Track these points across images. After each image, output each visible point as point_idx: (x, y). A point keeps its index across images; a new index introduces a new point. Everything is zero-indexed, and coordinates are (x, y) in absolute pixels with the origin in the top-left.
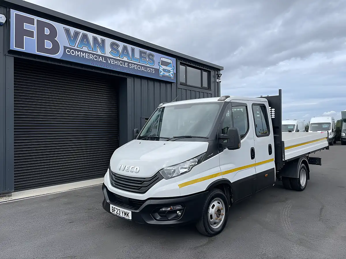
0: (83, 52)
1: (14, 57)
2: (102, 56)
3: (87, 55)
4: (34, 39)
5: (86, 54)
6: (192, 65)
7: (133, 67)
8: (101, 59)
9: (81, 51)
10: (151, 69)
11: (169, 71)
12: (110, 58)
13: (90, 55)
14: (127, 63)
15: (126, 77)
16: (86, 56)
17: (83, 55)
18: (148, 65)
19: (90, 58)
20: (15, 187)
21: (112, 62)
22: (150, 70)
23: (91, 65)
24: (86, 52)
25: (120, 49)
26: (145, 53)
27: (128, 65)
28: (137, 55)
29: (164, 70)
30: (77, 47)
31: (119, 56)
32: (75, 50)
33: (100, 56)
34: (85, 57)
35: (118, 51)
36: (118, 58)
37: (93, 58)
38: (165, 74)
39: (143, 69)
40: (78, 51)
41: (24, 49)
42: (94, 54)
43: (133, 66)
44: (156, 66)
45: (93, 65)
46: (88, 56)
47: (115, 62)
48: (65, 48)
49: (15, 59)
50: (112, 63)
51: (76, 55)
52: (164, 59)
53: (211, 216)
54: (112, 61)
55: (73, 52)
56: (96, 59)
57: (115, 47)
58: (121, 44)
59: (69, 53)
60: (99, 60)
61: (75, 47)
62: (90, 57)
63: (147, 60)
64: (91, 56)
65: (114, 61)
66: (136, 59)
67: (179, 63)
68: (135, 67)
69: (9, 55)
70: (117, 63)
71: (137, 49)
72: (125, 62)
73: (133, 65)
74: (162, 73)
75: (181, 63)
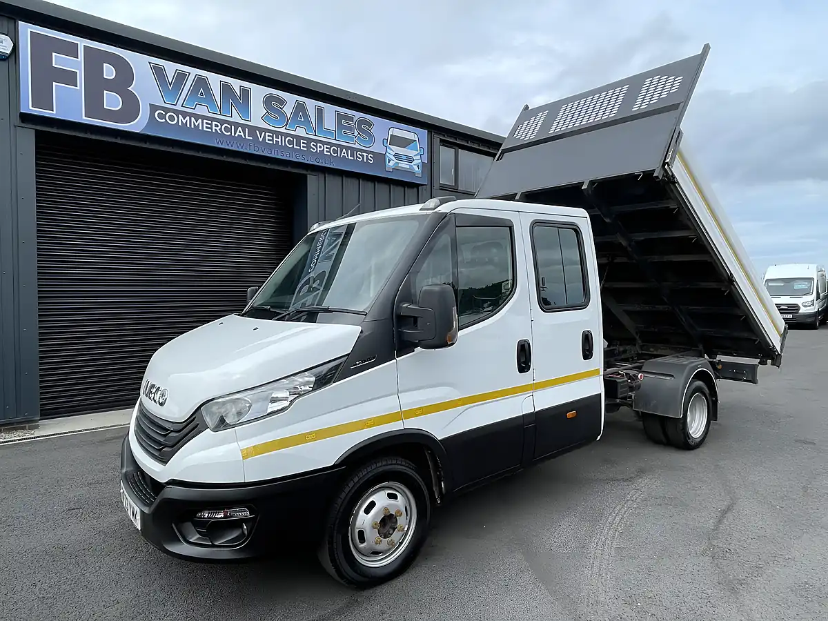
0: (197, 117)
1: (36, 131)
2: (244, 127)
3: (207, 123)
4: (78, 88)
5: (205, 121)
6: (470, 145)
7: (319, 149)
8: (240, 132)
9: (191, 115)
10: (365, 154)
11: (410, 159)
12: (262, 130)
13: (214, 123)
14: (305, 142)
15: (304, 172)
16: (204, 125)
17: (197, 124)
18: (357, 146)
19: (214, 131)
20: (41, 410)
21: (267, 138)
22: (363, 156)
23: (216, 145)
24: (203, 118)
25: (288, 110)
26: (351, 119)
27: (308, 147)
28: (330, 123)
29: (397, 156)
30: (182, 106)
31: (286, 125)
32: (177, 112)
33: (237, 125)
34: (200, 128)
35: (283, 115)
36: (283, 130)
37: (221, 129)
38: (400, 165)
39: (346, 155)
40: (185, 114)
41: (54, 112)
42: (222, 122)
43: (320, 147)
44: (378, 148)
45: (222, 147)
46: (209, 126)
47: (275, 139)
48: (154, 108)
49: (38, 133)
50: (267, 141)
51: (180, 124)
52: (397, 133)
53: (361, 533)
54: (268, 136)
55: (172, 118)
56: (229, 133)
57: (275, 104)
58: (291, 99)
59: (164, 120)
60: (235, 134)
61: (178, 107)
62: (214, 128)
63: (356, 134)
64: (216, 126)
65: (273, 137)
66: (329, 132)
67: (437, 140)
68: (325, 149)
69: (23, 125)
70: (279, 140)
71: (330, 110)
72: (299, 138)
73: (318, 145)
74: (392, 163)
75: (441, 141)
